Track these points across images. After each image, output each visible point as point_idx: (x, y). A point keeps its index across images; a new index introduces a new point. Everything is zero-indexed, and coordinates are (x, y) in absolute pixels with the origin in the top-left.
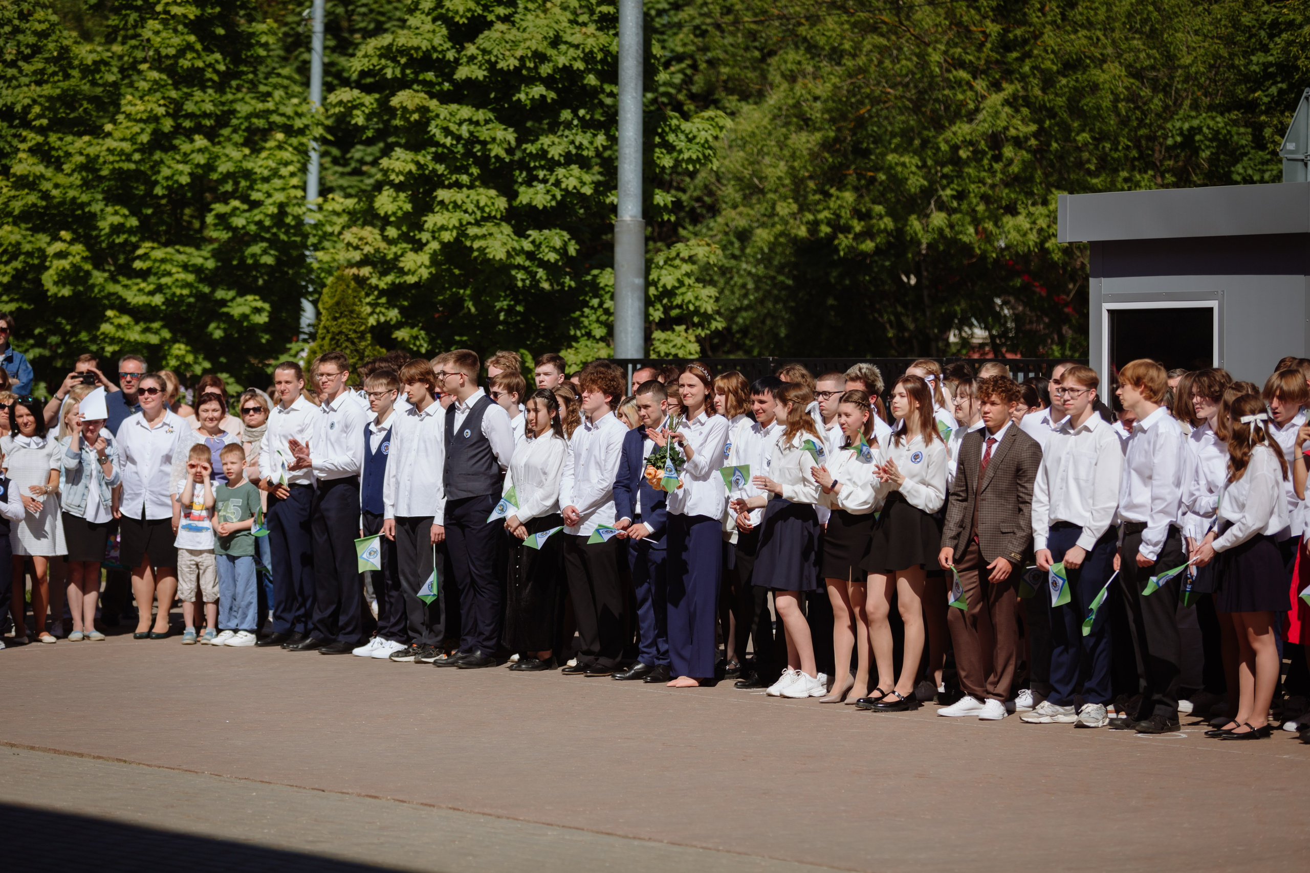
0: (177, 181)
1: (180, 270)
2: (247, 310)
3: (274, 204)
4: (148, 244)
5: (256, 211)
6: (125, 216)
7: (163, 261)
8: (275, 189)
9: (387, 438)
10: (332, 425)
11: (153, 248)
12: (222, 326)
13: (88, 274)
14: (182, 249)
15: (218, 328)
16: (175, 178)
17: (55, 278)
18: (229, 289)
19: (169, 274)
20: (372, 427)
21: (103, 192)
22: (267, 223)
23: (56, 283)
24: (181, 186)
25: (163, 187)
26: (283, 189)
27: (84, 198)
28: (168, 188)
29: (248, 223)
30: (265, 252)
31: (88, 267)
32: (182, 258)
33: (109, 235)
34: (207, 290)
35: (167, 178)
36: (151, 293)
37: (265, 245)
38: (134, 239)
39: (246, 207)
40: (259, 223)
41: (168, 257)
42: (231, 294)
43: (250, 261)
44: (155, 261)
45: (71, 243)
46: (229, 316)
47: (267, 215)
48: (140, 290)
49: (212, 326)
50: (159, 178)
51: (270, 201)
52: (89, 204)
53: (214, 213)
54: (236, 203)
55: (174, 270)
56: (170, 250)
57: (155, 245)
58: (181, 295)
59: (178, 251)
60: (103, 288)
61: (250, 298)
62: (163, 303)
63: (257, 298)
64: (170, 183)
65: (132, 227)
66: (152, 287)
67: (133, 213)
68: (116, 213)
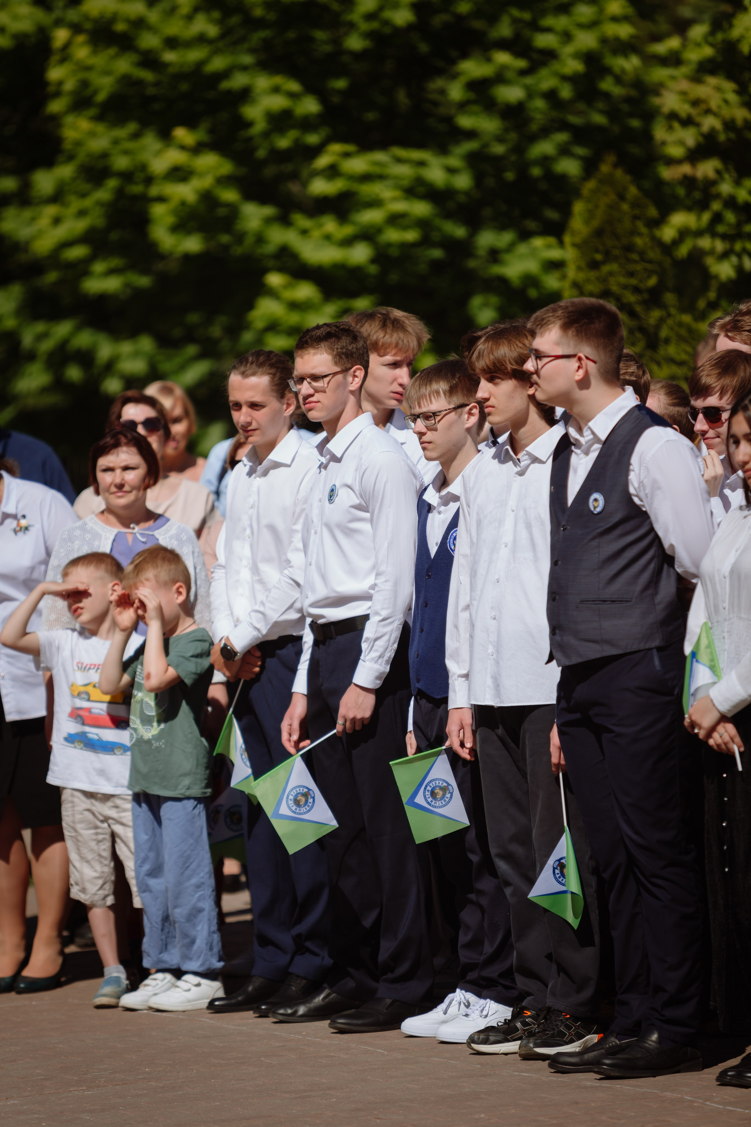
0: (387, 23)
1: (400, 194)
3: (578, 55)
4: (336, 148)
5: (544, 72)
7: (366, 178)
8: (582, 26)
10: (332, 494)
11: (347, 155)
14: (403, 153)
15: (485, 305)
16: (384, 15)
18: (502, 228)
20: (432, 497)
21: (253, 51)
22: (566, 92)
23: (173, 230)
24: (396, 29)
25: (363, 34)
26: (593, 25)
27: (219, 63)
28: (370, 35)
29: (531, 94)
30: (564, 151)
31: (231, 196)
32: (405, 171)
33: (266, 135)
34: (460, 232)
35: (370, 17)
36: (348, 243)
37: (562, 137)
38: (311, 139)
39: (521, 63)
40: (551, 96)
41: (378, 170)
42: (506, 238)
43: (536, 172)
44: (352, 177)
45: (197, 150)
46: (503, 280)
47: (565, 78)
48: (327, 238)
49: (476, 301)
51: (569, 50)
53: (462, 78)
54: (503, 58)
55: (387, 195)
56: (380, 156)
57: (352, 148)
58: (405, 243)
59: (399, 160)
60: (261, 239)
61: (538, 242)
62: (372, 261)
64: (375, 25)
65: (307, 116)
66: (348, 230)
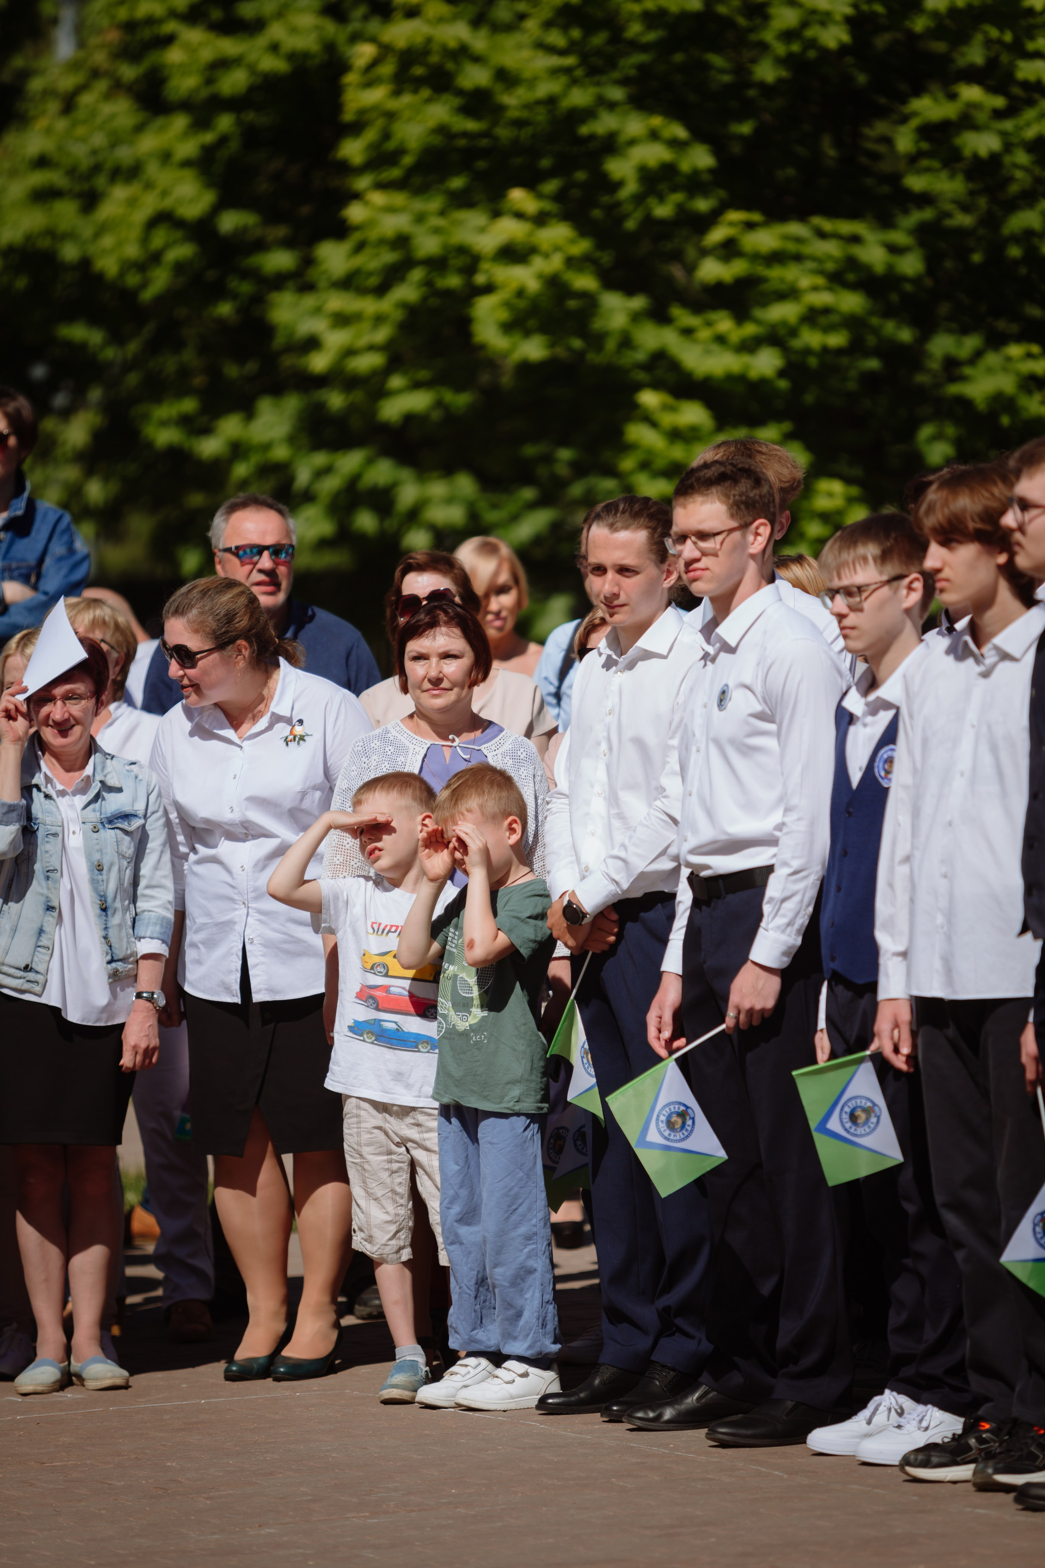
0: (813, 43)
1: (820, 281)
2: (1007, 384)
4: (735, 216)
5: (1029, 114)
6: (675, 144)
7: (776, 258)
9: (889, 736)
10: (723, 697)
11: (750, 226)
12: (950, 430)
13: (590, 301)
14: (827, 225)
15: (937, 437)
16: (809, 33)
17: (504, 315)
18: (965, 331)
19: (789, 294)
20: (855, 703)
21: (624, 82)
23: (508, 327)
24: (825, 52)
25: (781, 61)
27: (579, 97)
28: (787, 61)
29: (1008, 147)
31: (585, 282)
32: (831, 249)
33: (639, 199)
34: (905, 335)
35: (789, 35)
36: (749, 346)
38: (703, 205)
40: (1039, 146)
41: (791, 247)
42: (972, 343)
43: (1015, 252)
44: (755, 257)
45: (540, 220)
46: (965, 403)
48: (721, 340)
49: (926, 431)
50: (768, 36)
52: (586, 114)
53: (914, 123)
54: (972, 93)
55: (805, 282)
56: (795, 228)
57: (756, 217)
58: (825, 350)
59: (822, 234)
60: (626, 342)
61: (1015, 350)
62: (782, 373)
63: (1035, 349)
64: (795, 47)
65: (696, 173)
66: (750, 329)
67: (699, 135)
68: (654, 135)
